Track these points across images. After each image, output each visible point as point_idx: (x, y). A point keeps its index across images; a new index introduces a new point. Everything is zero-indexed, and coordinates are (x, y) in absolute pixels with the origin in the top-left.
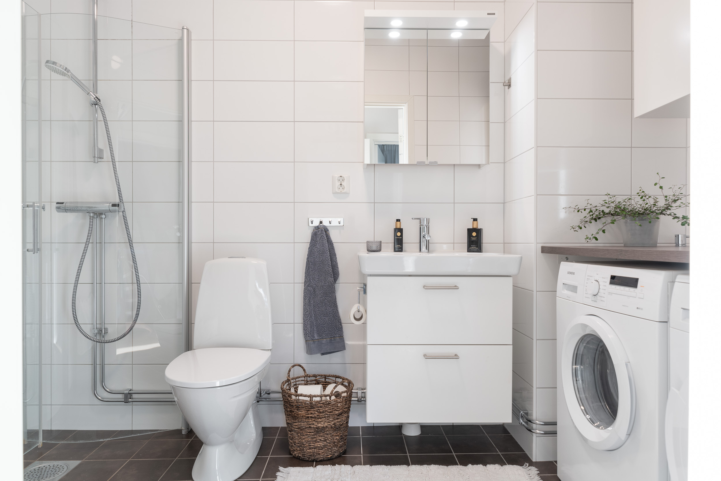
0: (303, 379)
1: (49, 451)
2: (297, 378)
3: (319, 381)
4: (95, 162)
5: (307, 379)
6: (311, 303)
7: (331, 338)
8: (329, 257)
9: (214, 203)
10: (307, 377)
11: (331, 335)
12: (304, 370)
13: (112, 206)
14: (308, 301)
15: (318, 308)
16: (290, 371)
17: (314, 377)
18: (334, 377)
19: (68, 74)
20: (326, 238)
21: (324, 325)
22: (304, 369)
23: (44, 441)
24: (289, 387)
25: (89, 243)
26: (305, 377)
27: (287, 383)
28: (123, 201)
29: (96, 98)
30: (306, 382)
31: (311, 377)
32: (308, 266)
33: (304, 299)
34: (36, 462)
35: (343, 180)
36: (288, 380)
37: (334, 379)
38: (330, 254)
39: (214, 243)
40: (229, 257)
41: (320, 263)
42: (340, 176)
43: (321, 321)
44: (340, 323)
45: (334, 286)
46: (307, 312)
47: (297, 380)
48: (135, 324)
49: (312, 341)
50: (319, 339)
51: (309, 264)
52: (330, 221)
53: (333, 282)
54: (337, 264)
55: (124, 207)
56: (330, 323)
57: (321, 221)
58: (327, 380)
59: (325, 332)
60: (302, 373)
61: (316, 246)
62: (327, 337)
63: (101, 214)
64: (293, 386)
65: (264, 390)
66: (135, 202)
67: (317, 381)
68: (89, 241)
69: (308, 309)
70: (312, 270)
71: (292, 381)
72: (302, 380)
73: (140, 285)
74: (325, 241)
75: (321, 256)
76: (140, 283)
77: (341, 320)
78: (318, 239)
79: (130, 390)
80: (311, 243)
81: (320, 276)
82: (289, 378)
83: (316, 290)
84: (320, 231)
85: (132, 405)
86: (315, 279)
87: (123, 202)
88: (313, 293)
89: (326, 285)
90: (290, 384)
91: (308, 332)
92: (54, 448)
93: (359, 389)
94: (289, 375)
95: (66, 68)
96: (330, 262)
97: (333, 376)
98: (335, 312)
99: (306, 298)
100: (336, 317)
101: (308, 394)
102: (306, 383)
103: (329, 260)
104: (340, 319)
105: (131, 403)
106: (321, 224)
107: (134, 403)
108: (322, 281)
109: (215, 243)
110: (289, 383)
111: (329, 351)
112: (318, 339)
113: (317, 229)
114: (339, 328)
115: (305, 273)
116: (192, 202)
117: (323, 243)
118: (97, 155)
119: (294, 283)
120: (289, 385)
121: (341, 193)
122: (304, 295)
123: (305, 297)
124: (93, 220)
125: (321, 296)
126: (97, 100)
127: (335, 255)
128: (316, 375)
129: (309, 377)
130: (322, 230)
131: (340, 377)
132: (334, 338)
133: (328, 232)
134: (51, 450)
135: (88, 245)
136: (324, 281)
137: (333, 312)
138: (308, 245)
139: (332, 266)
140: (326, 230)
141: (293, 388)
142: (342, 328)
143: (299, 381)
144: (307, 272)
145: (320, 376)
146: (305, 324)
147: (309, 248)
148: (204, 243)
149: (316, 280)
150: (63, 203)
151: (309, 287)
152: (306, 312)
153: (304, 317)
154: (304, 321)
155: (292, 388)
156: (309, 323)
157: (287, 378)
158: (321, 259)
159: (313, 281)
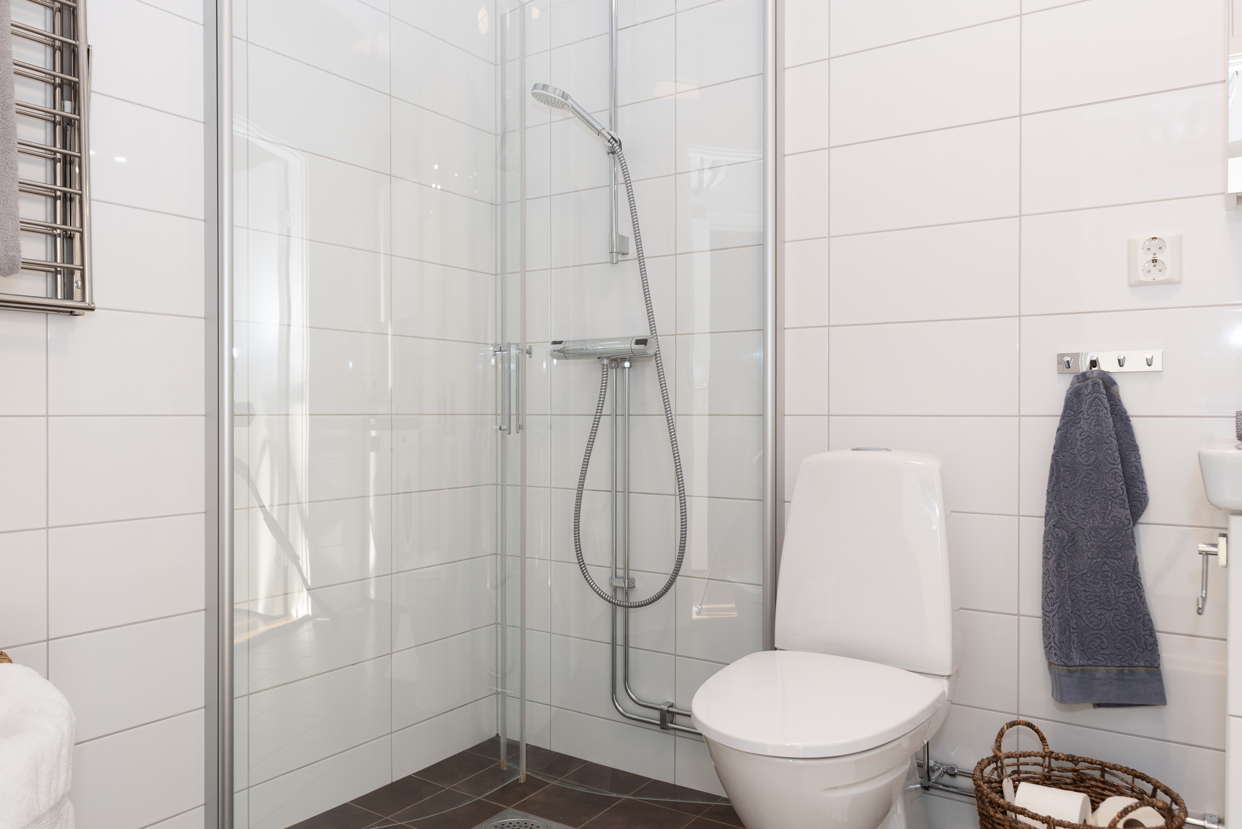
0: (1039, 760)
1: (534, 794)
2: (1020, 756)
3: (1085, 774)
4: (613, 263)
5: (1050, 763)
6: (1064, 569)
7: (1121, 668)
8: (1117, 454)
9: (830, 328)
10: (1049, 757)
11: (1121, 659)
12: (1043, 739)
13: (636, 344)
14: (1055, 564)
15: (1082, 585)
16: (1001, 735)
17: (1070, 761)
18: (1129, 775)
19: (567, 102)
20: (1108, 405)
21: (1101, 632)
22: (1043, 737)
23: (528, 773)
24: (999, 776)
25: (600, 415)
26: (1044, 757)
27: (994, 765)
28: (656, 333)
29: (612, 140)
30: (1046, 770)
31: (1063, 760)
32: (1055, 474)
33: (1046, 558)
34: (510, 810)
35: (1160, 248)
36: (996, 759)
37: (1129, 778)
38: (1120, 445)
39: (829, 415)
40: (854, 447)
41: (1088, 468)
42: (1153, 238)
43: (1091, 620)
44: (1150, 631)
45: (1132, 532)
46: (1051, 592)
47: (1022, 760)
48: (677, 576)
49: (1066, 668)
50: (1085, 666)
51: (1058, 470)
52: (1119, 360)
53: (1128, 519)
54: (1140, 472)
55: (658, 345)
56: (1120, 627)
57: (1095, 358)
58: (1108, 777)
59: (1103, 649)
60: (1037, 747)
61: (1079, 426)
62: (1109, 664)
63: (624, 360)
64: (1010, 776)
65: (942, 764)
66: (680, 335)
67: (1078, 775)
68: (601, 413)
69: (1055, 585)
70: (1066, 485)
71: (1007, 761)
72: (1036, 764)
73: (685, 499)
74: (1106, 413)
75: (1093, 450)
76: (684, 496)
77: (1152, 623)
78: (1084, 407)
79: (672, 706)
80: (1063, 417)
81: (1089, 502)
82: (999, 754)
83: (1077, 539)
84: (1090, 388)
85: (675, 735)
86: (1076, 510)
87: (656, 336)
88: (1070, 545)
89: (1107, 526)
90: (1002, 768)
91: (1053, 644)
92: (543, 789)
93: (1209, 818)
94: (1000, 746)
95: (564, 92)
96: (1120, 467)
97: (1127, 771)
98: (1133, 601)
99: (1049, 557)
100: (1137, 614)
101: (1043, 813)
102: (1048, 772)
103: (1115, 460)
104: (1150, 620)
105: (673, 732)
106: (1095, 367)
107: (678, 733)
108: (1095, 516)
109: (831, 415)
110: (999, 764)
111: (1114, 701)
112: (1081, 666)
113: (1081, 380)
114: (1145, 645)
115: (1048, 493)
116: (785, 329)
117: (1098, 416)
118: (616, 248)
119: (1019, 516)
120: (1000, 769)
121: (1154, 283)
122: (1044, 546)
123: (1047, 552)
124: (607, 371)
125: (1092, 554)
126: (614, 142)
127: (1135, 448)
128: (1075, 758)
129: (1057, 759)
130: (1095, 384)
131: (1148, 777)
132: (1131, 668)
133: (1114, 388)
134: (539, 791)
135: (599, 418)
136: (1099, 515)
137: (1129, 599)
138: (1056, 423)
139: (1124, 476)
140: (1108, 383)
141: (1011, 781)
142: (1155, 644)
143: (1027, 764)
144: (1053, 491)
145: (1088, 762)
146: (1048, 622)
147: (1058, 430)
148: (809, 415)
149: (1077, 512)
150: (560, 343)
151: (1057, 530)
152: (1048, 591)
153: (1043, 602)
154: (1045, 612)
155: (1005, 781)
156: (1056, 620)
157: (994, 752)
158: (1093, 458)
159: (1069, 515)
